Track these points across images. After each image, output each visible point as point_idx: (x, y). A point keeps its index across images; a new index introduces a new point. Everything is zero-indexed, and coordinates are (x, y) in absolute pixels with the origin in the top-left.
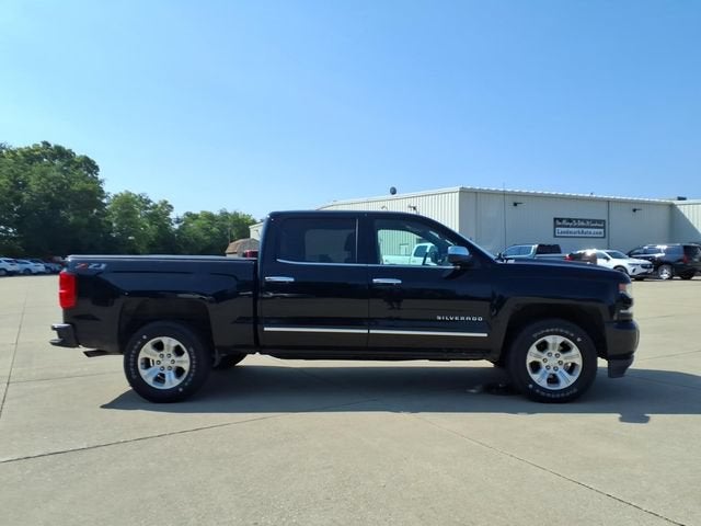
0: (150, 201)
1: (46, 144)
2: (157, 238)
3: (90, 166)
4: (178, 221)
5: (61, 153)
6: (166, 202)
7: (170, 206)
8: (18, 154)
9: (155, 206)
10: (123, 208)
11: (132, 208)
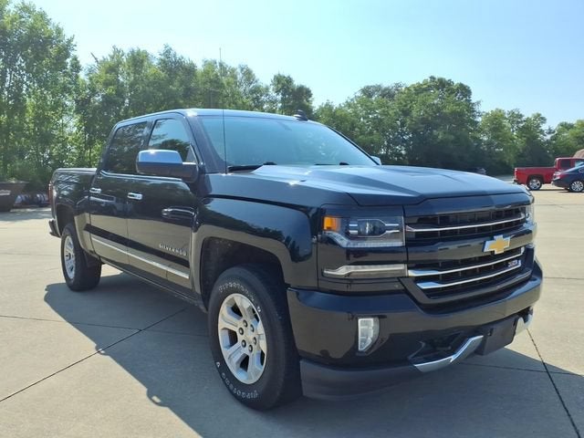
0: (521, 116)
1: (432, 78)
2: (525, 150)
3: (465, 91)
4: (550, 132)
5: (442, 84)
6: (539, 115)
7: (542, 118)
8: (412, 89)
9: (528, 120)
10: (492, 123)
11: (500, 124)
